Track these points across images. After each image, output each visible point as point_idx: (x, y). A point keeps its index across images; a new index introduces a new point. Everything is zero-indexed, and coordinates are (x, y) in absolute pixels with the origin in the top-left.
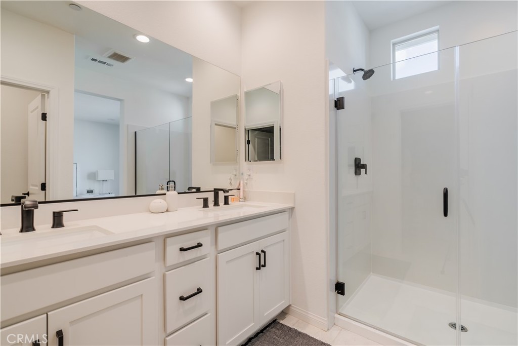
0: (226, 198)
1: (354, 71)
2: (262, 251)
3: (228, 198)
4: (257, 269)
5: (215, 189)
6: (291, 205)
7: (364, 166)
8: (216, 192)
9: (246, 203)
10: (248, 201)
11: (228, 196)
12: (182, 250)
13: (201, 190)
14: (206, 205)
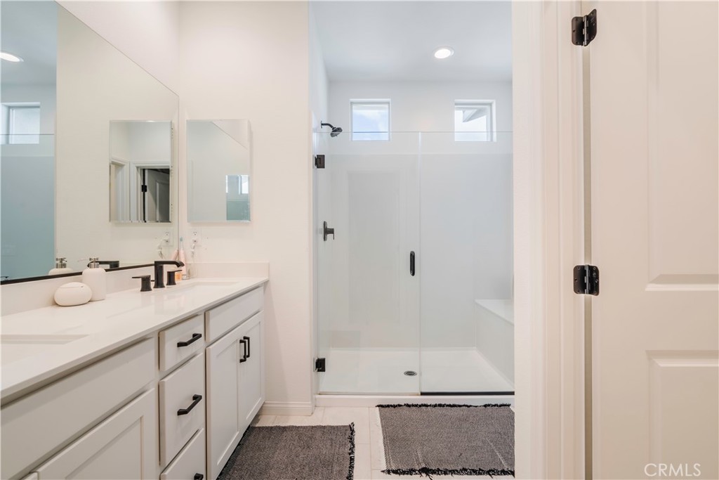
0: (171, 275)
1: (322, 124)
2: (245, 338)
3: (174, 275)
4: (241, 361)
5: (155, 262)
6: (264, 279)
7: (332, 231)
8: (158, 266)
9: (191, 281)
10: (193, 278)
11: (174, 272)
12: (180, 345)
13: (120, 267)
14: (146, 286)
